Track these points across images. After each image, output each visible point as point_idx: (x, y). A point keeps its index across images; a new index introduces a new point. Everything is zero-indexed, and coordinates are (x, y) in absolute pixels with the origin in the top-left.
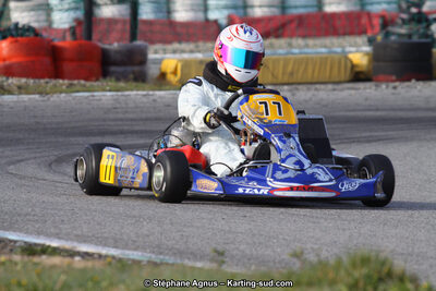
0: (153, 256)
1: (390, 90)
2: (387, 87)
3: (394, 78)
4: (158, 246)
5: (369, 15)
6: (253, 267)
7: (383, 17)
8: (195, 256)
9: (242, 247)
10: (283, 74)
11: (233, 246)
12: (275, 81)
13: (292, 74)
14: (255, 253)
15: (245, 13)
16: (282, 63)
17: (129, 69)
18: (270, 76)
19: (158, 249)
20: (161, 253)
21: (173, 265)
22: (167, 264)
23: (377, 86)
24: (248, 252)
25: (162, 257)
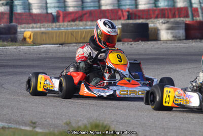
0: (6, 124)
1: (129, 46)
2: (128, 44)
3: (131, 40)
4: (9, 120)
5: (122, 10)
6: (52, 129)
7: (128, 12)
8: (25, 124)
9: (48, 120)
10: (81, 38)
11: (44, 119)
12: (76, 42)
13: (84, 38)
14: (54, 122)
15: (65, 10)
16: (80, 33)
17: (9, 36)
18: (74, 39)
19: (9, 121)
20: (10, 123)
21: (14, 128)
22: (11, 128)
23: (123, 44)
24: (51, 122)
25: (10, 125)
